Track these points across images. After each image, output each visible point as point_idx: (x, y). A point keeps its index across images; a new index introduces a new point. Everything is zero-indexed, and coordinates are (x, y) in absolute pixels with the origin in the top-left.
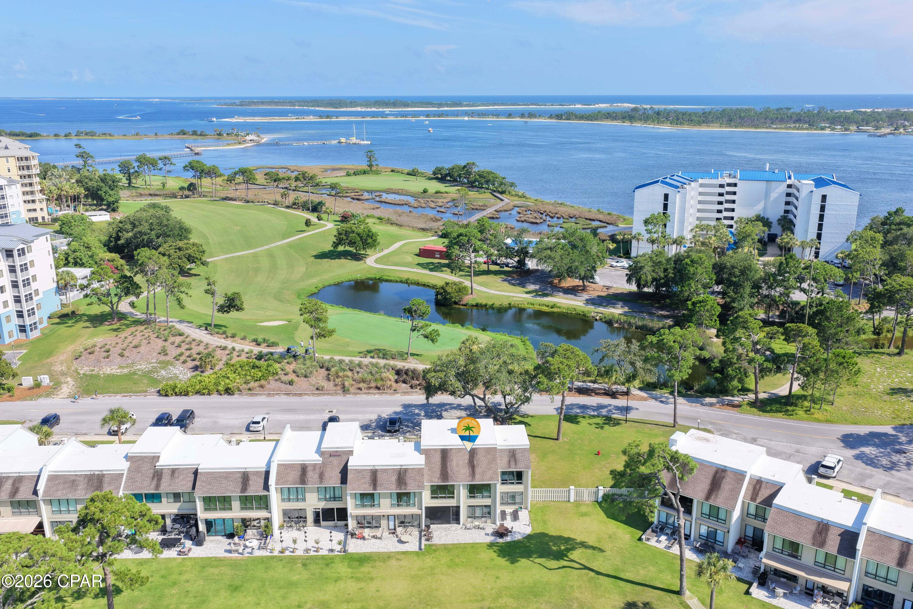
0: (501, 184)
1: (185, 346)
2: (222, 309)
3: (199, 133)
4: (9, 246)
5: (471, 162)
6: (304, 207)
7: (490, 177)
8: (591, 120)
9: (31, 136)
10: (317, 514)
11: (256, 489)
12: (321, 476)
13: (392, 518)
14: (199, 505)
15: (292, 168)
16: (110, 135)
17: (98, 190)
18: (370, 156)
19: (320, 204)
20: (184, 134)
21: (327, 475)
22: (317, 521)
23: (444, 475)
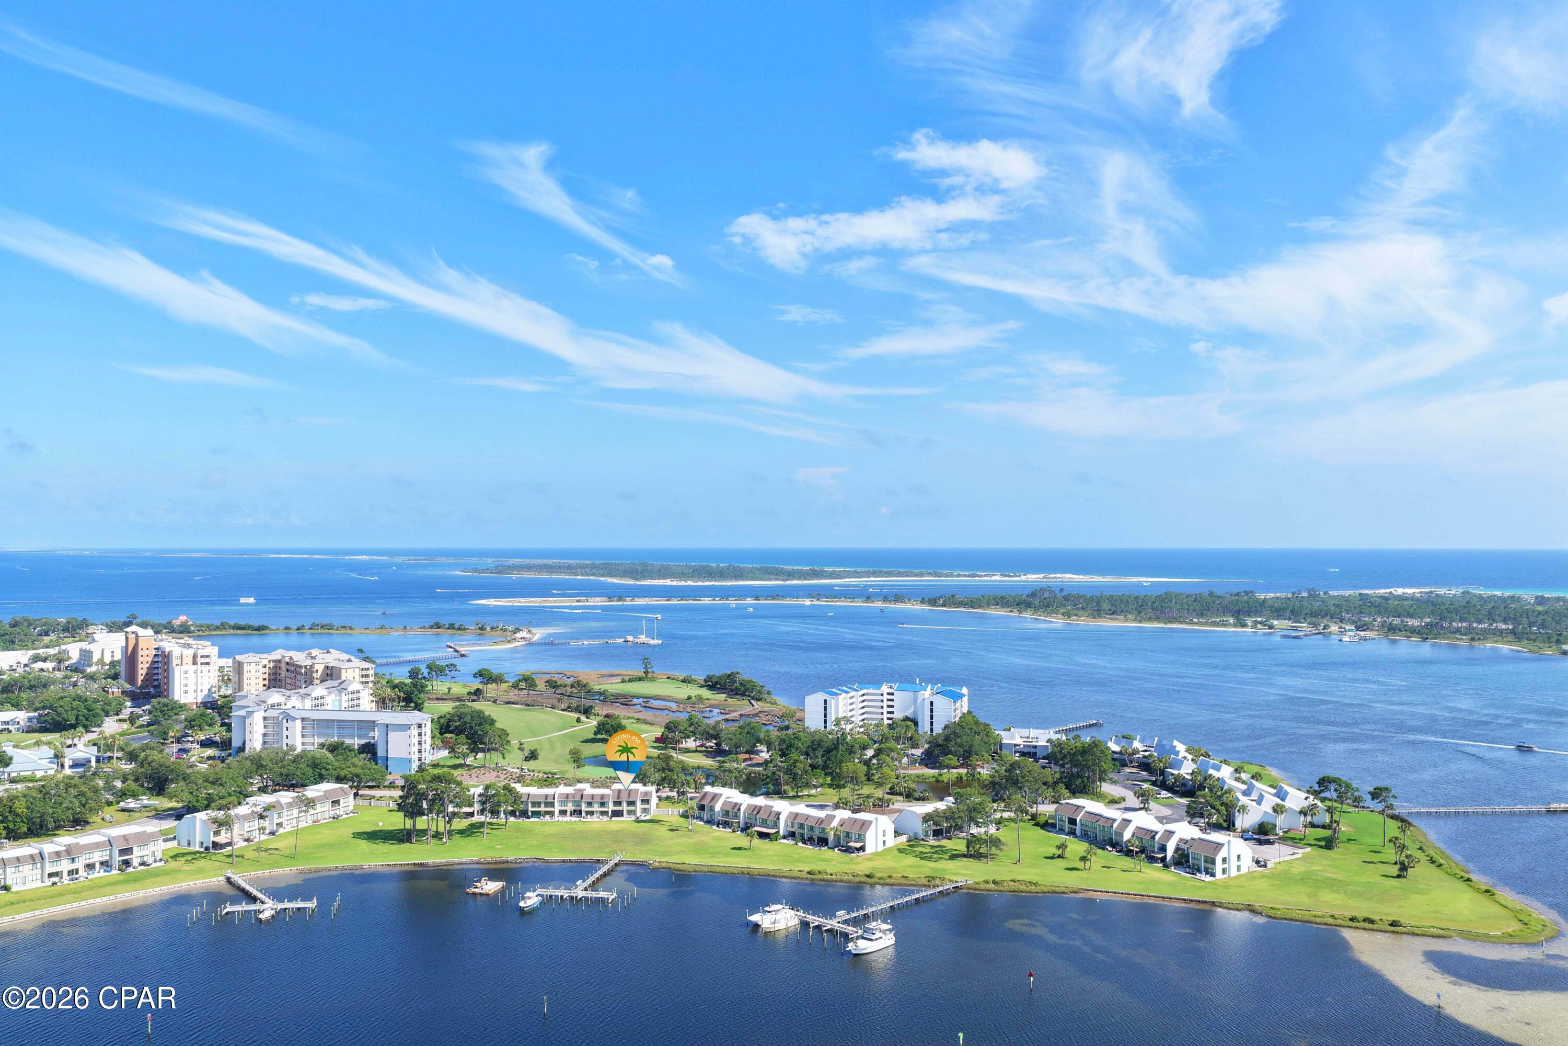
0: (759, 692)
1: (508, 775)
2: (527, 759)
3: (457, 626)
4: (420, 722)
5: (735, 671)
6: (577, 710)
7: (749, 686)
8: (973, 607)
9: (258, 629)
10: (571, 812)
11: (550, 802)
12: (574, 798)
13: (598, 812)
14: (530, 805)
15: (568, 674)
16: (351, 628)
17: (411, 693)
18: (646, 662)
19: (591, 707)
20: (439, 628)
22: (571, 815)
23: (619, 799)
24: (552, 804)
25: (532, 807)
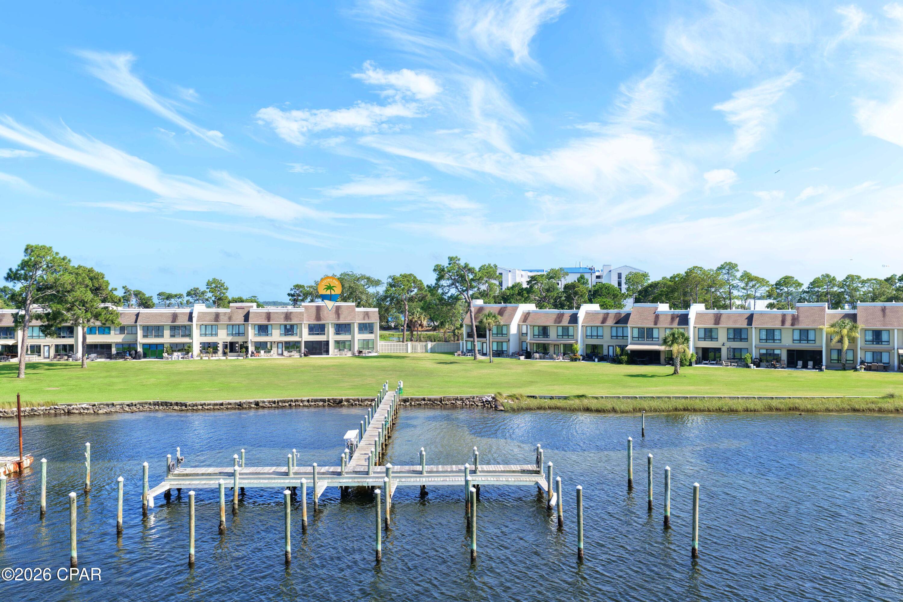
10: (225, 346)
11: (182, 321)
12: (230, 319)
13: (280, 345)
14: (140, 333)
21: (234, 318)
22: (225, 353)
23: (318, 318)
24: (187, 331)
25: (145, 336)
